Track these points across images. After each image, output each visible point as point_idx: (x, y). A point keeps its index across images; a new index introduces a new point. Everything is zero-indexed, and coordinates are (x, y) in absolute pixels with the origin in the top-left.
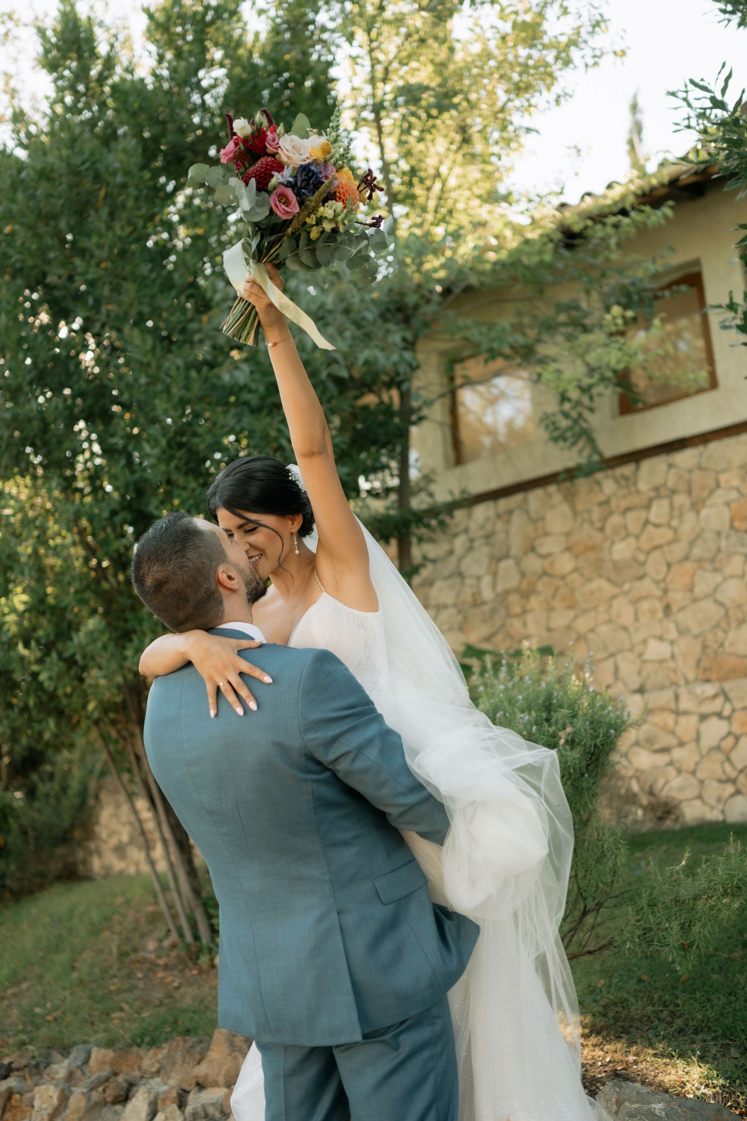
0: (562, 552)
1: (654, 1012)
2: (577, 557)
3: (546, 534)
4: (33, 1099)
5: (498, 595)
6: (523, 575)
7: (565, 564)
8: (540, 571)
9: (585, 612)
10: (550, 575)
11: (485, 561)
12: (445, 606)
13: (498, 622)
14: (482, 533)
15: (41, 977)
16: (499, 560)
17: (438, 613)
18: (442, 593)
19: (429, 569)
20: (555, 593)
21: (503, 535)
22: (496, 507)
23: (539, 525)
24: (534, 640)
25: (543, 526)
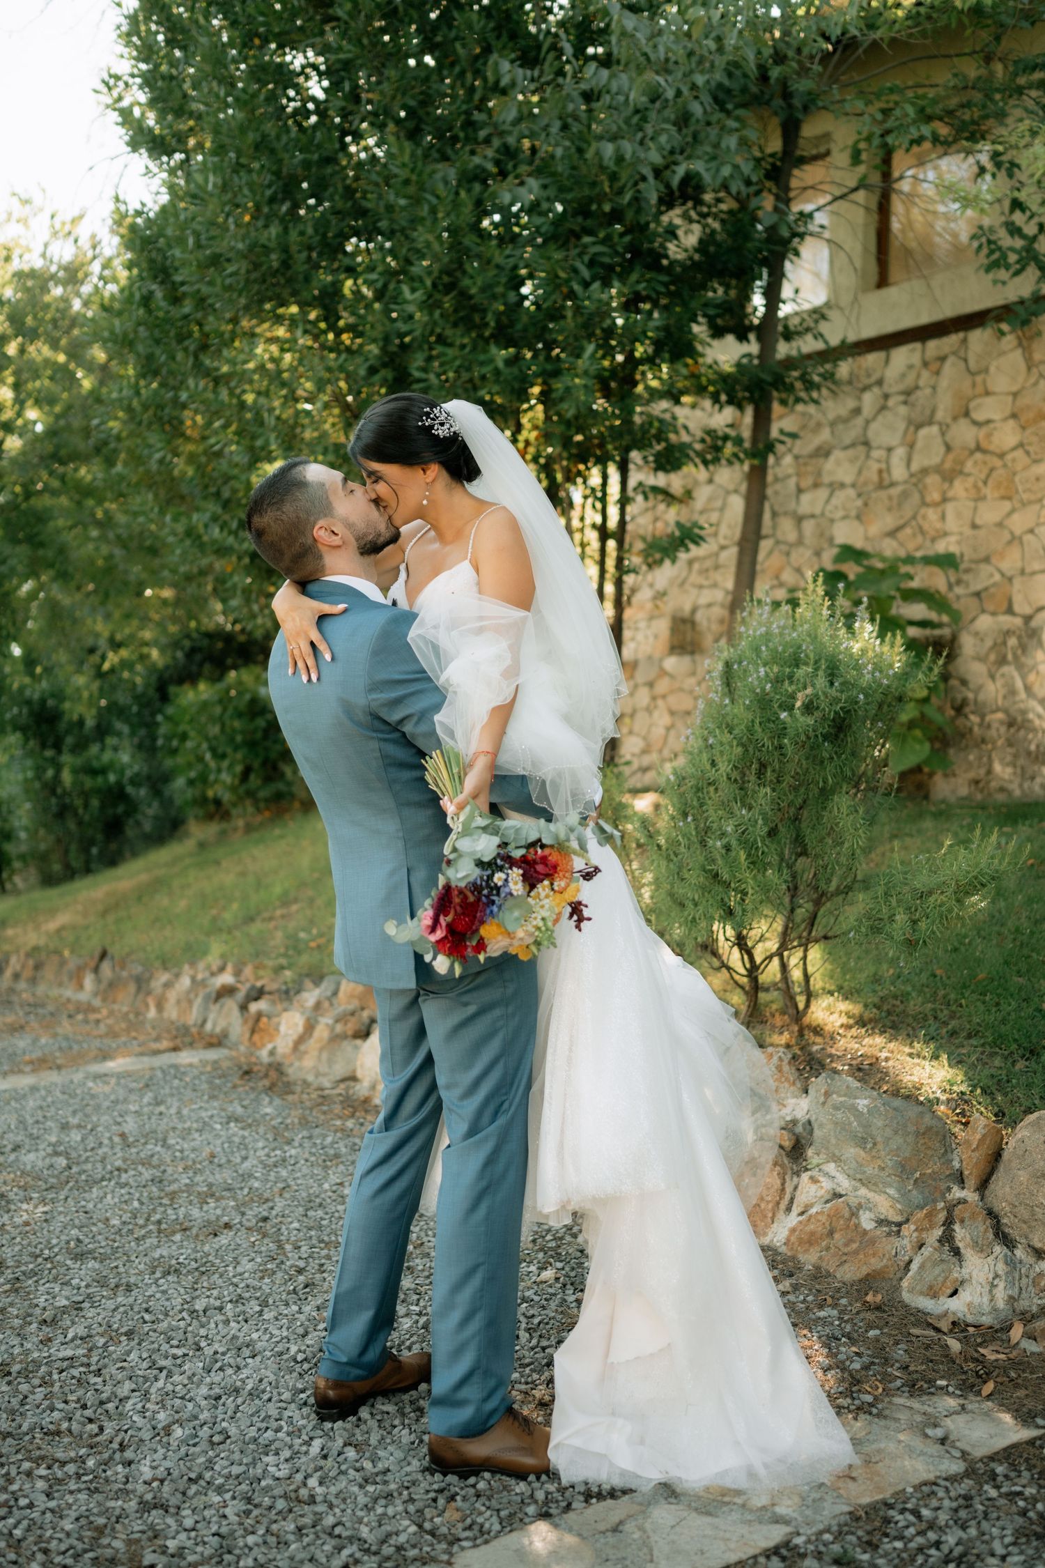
0: (1005, 419)
1: (934, 1010)
2: (1023, 428)
3: (988, 393)
5: (912, 475)
6: (948, 448)
7: (1007, 436)
8: (973, 445)
9: (1024, 504)
10: (985, 452)
11: (902, 426)
12: (842, 486)
13: (908, 513)
14: (901, 387)
15: (312, 901)
16: (919, 426)
17: (831, 495)
18: (839, 467)
19: (825, 435)
20: (988, 476)
21: (928, 391)
22: (923, 351)
23: (979, 379)
24: (953, 539)
25: (984, 382)
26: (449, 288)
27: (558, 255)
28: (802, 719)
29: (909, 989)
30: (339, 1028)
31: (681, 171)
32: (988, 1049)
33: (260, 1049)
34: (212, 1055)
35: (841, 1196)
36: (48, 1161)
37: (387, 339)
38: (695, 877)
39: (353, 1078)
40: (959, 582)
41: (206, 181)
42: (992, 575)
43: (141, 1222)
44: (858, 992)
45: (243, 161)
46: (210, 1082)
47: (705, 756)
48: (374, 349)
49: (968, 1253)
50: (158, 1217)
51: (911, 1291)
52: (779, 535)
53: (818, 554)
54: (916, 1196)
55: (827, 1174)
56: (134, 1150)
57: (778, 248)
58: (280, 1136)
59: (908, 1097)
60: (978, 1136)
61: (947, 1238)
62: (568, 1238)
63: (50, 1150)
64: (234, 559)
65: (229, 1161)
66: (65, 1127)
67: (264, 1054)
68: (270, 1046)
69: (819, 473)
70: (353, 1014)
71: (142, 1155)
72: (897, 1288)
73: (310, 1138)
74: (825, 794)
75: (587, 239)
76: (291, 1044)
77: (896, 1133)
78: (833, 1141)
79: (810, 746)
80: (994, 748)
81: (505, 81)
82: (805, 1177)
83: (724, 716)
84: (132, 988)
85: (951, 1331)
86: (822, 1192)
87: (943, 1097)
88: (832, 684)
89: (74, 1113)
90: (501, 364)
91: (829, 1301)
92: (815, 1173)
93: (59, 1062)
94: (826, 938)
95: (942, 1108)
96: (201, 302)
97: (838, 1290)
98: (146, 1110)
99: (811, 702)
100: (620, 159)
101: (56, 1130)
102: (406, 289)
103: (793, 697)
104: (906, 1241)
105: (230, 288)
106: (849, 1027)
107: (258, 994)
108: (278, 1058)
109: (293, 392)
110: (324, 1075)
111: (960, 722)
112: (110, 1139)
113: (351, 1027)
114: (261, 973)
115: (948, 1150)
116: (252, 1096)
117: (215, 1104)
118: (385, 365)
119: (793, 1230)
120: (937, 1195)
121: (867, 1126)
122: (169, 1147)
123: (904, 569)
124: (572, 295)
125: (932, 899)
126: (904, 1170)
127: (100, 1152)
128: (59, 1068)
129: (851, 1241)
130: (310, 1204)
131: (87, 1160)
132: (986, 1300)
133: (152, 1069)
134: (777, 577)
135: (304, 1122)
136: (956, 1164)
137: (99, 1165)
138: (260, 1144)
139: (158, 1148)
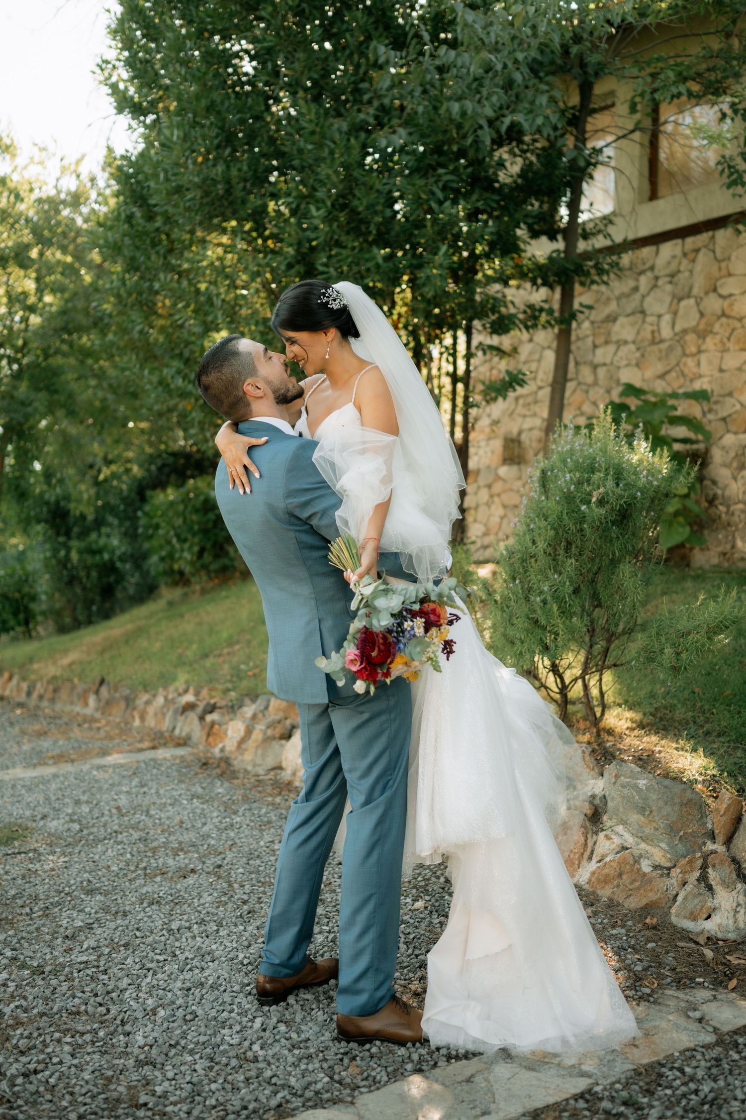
0: (743, 293)
1: (694, 717)
4: (227, 730)
5: (676, 334)
6: (702, 314)
7: (744, 306)
11: (668, 299)
12: (626, 342)
13: (673, 362)
14: (667, 271)
15: (249, 643)
16: (680, 300)
17: (618, 349)
18: (624, 329)
19: (613, 306)
20: (731, 334)
21: (687, 274)
22: (683, 245)
23: (723, 265)
24: (706, 380)
25: (727, 267)
26: (344, 207)
27: (420, 182)
28: (596, 510)
29: (676, 702)
30: (269, 732)
31: (507, 121)
32: (732, 744)
33: (213, 747)
34: (181, 752)
35: (627, 849)
36: (66, 826)
37: (299, 244)
38: (521, 623)
39: (280, 768)
40: (710, 411)
41: (172, 135)
42: (734, 405)
43: (132, 868)
44: (639, 704)
45: (197, 119)
46: (178, 771)
47: (528, 537)
48: (291, 251)
49: (718, 888)
50: (144, 865)
51: (678, 915)
52: (581, 378)
53: (608, 391)
54: (681, 849)
55: (617, 834)
56: (126, 818)
57: (578, 174)
58: (229, 808)
59: (675, 778)
60: (725, 806)
61: (703, 878)
62: (433, 879)
63: (67, 818)
64: (193, 400)
65: (193, 826)
66: (78, 802)
67: (216, 751)
68: (220, 746)
69: (609, 334)
70: (279, 722)
71: (132, 822)
72: (668, 914)
73: (250, 809)
74: (614, 563)
75: (441, 171)
76: (235, 744)
77: (666, 804)
78: (621, 810)
79: (602, 529)
80: (737, 530)
81: (381, 60)
82: (601, 835)
83: (541, 509)
84: (123, 705)
85: (706, 944)
86: (614, 846)
87: (700, 779)
88: (618, 485)
89: (84, 792)
90: (380, 261)
91: (619, 923)
92: (608, 832)
93: (72, 757)
94: (615, 665)
95: (700, 786)
96: (168, 219)
97: (626, 915)
98: (134, 790)
99: (603, 498)
100: (464, 114)
101: (71, 805)
102: (313, 208)
103: (590, 494)
104: (674, 881)
105: (188, 209)
106: (632, 729)
107: (212, 709)
108: (227, 754)
109: (234, 282)
110: (259, 765)
111: (712, 511)
112: (110, 811)
113: (278, 731)
114: (214, 693)
115: (703, 816)
116: (209, 781)
117: (183, 786)
118: (298, 262)
119: (593, 873)
120: (696, 847)
121: (645, 799)
122: (151, 817)
123: (671, 402)
124: (430, 211)
125: (690, 637)
126: (672, 830)
127: (103, 820)
128: (73, 761)
129: (635, 880)
130: (251, 856)
131: (93, 826)
132: (731, 922)
133: (138, 762)
134: (579, 408)
135: (246, 799)
136: (709, 826)
137: (102, 829)
138: (215, 814)
139: (143, 817)
